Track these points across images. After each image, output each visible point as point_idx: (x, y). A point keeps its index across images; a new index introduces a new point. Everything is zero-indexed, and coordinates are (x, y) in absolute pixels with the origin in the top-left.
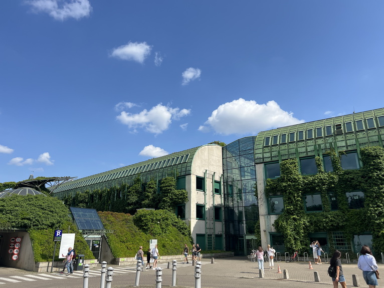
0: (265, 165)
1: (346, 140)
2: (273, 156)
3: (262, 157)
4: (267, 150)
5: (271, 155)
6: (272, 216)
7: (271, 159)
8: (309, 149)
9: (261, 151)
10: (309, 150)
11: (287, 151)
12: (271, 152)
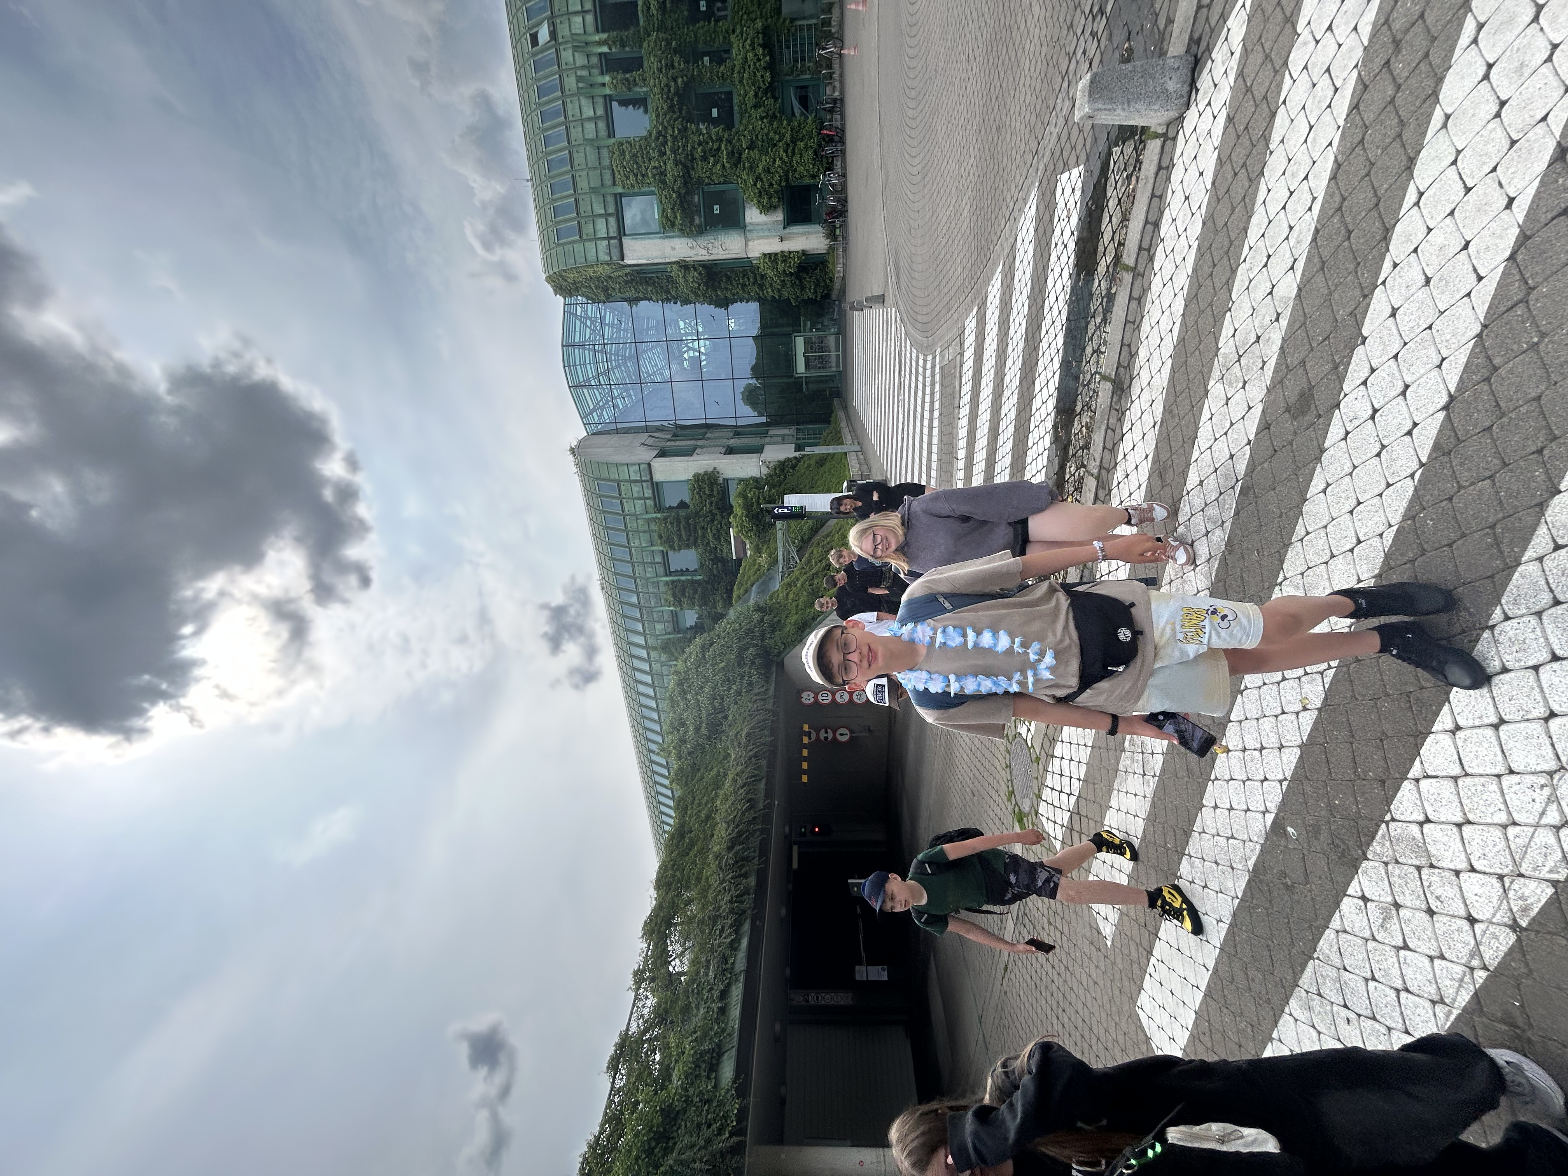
0: (625, 235)
1: (568, 14)
2: (603, 212)
3: (605, 243)
4: (588, 229)
5: (600, 216)
6: (748, 219)
7: (610, 215)
8: (589, 112)
9: (591, 246)
10: (591, 113)
11: (591, 173)
12: (594, 217)
